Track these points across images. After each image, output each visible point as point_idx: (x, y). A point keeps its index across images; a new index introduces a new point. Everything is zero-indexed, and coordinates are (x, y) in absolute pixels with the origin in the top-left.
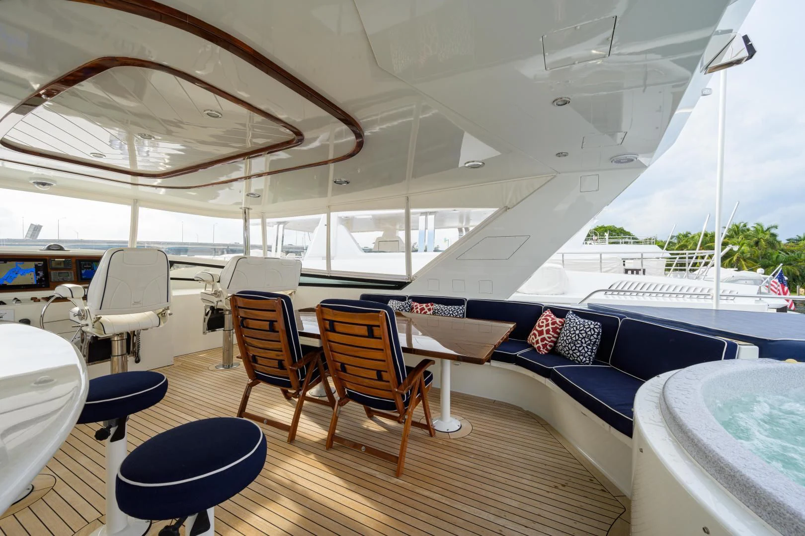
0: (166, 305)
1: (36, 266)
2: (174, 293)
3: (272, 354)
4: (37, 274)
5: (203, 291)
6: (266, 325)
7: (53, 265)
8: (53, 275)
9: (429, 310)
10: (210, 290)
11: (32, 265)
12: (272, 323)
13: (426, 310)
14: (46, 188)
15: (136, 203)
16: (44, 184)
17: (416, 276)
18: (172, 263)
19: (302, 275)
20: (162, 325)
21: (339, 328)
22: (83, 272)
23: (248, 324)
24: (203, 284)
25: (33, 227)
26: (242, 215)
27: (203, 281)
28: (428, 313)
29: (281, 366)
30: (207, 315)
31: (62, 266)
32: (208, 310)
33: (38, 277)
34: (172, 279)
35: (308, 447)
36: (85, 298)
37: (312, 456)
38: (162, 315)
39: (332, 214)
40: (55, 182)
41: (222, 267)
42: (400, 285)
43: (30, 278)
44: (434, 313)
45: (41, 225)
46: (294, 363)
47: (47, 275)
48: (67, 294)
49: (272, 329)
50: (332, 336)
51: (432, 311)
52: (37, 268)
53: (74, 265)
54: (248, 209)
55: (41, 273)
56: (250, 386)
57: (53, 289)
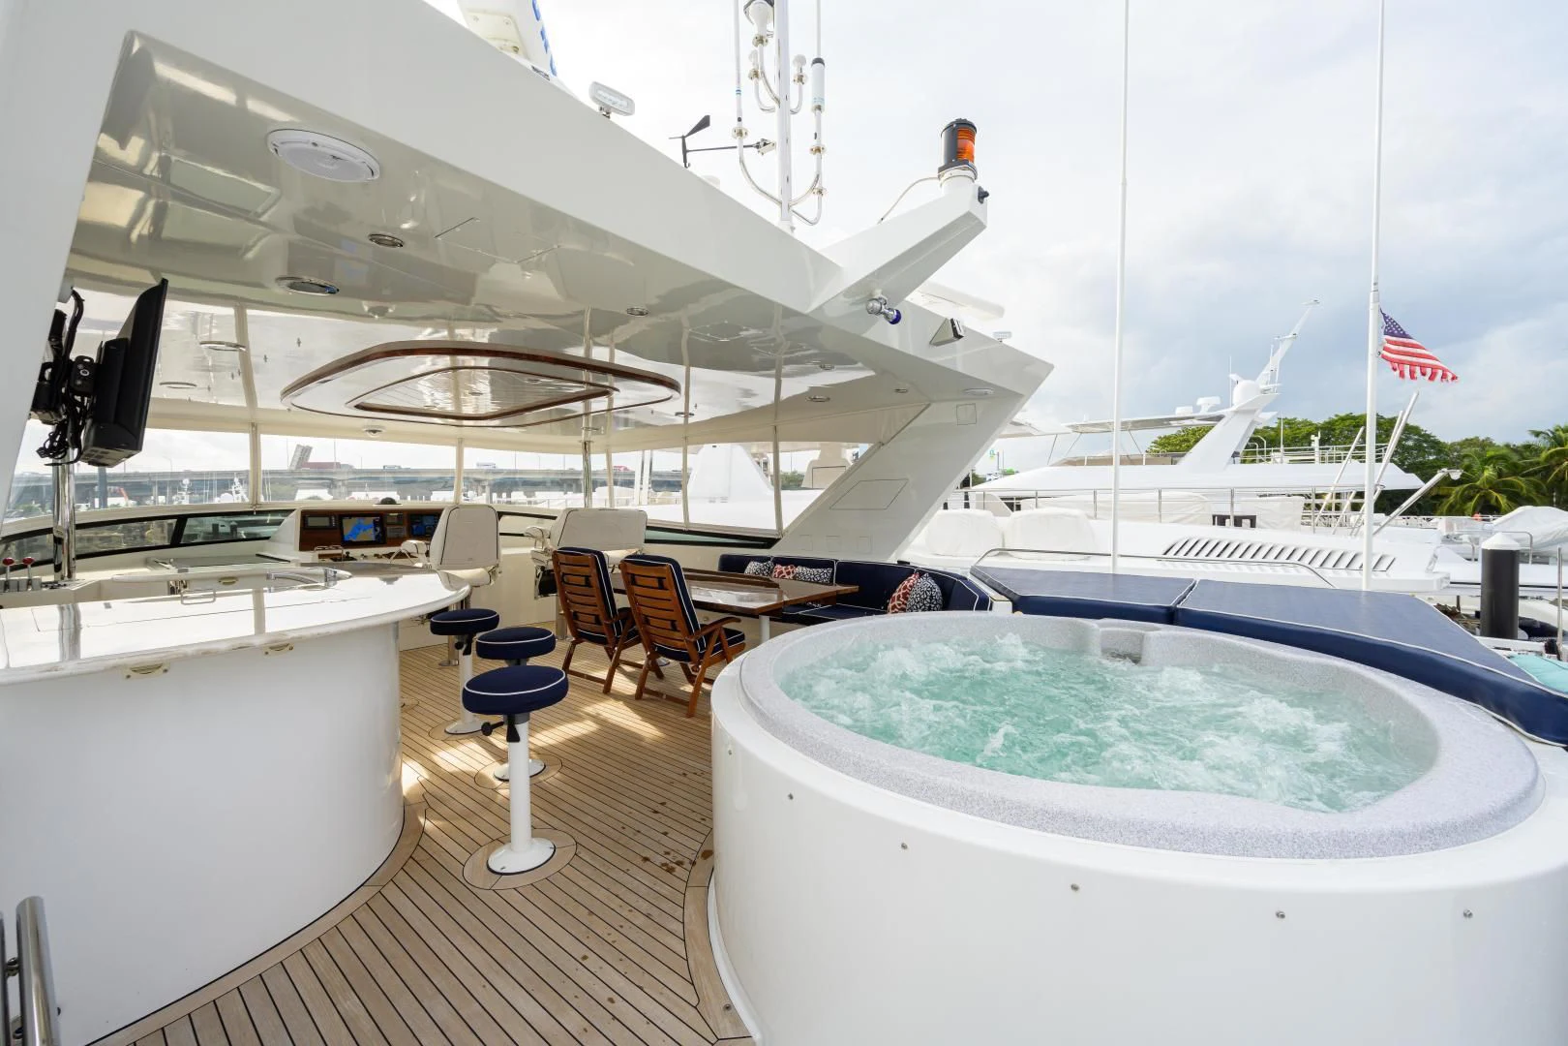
0: (495, 561)
1: (375, 522)
2: (504, 552)
3: (589, 609)
4: (376, 530)
5: (533, 549)
6: (582, 580)
7: (389, 521)
8: (390, 533)
9: (788, 573)
10: (540, 548)
11: (370, 520)
12: (587, 578)
13: (784, 574)
14: (377, 435)
15: (461, 443)
16: (374, 432)
17: (787, 530)
18: (500, 515)
19: (648, 528)
20: (493, 583)
21: (640, 581)
22: (414, 526)
23: (568, 580)
24: (533, 541)
25: (300, 450)
26: (581, 449)
27: (532, 536)
28: (787, 577)
29: (598, 621)
30: (538, 577)
31: (395, 521)
32: (539, 571)
33: (377, 533)
34: (502, 534)
35: (619, 697)
36: (427, 554)
37: (621, 703)
38: (492, 573)
39: (689, 447)
40: (383, 427)
41: (554, 518)
42: (769, 542)
43: (370, 535)
44: (794, 578)
45: (311, 445)
46: (608, 617)
47: (384, 531)
48: (412, 550)
49: (588, 584)
50: (637, 590)
51: (791, 576)
52: (375, 523)
53: (406, 520)
54: (590, 442)
55: (378, 529)
56: (574, 644)
57: (399, 545)
